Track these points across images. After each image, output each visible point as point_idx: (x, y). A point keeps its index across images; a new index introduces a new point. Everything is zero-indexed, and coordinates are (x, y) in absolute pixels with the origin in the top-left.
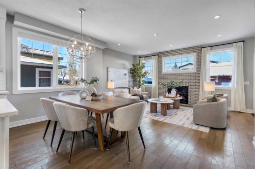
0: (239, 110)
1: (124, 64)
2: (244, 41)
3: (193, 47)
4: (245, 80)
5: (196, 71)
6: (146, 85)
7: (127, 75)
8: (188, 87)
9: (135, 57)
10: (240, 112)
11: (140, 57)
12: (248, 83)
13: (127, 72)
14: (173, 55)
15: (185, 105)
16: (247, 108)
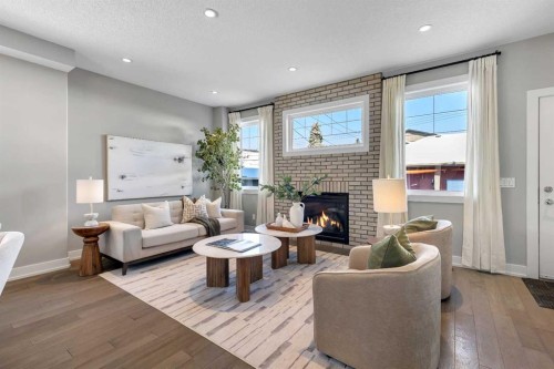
0: (486, 268)
1: (175, 129)
2: (498, 53)
3: (361, 79)
4: (504, 173)
5: (367, 149)
6: (244, 188)
7: (188, 162)
8: (347, 195)
9: (215, 110)
10: (488, 273)
11: (230, 110)
12: (511, 182)
13: (185, 151)
14: (310, 103)
15: (340, 246)
16: (509, 259)
